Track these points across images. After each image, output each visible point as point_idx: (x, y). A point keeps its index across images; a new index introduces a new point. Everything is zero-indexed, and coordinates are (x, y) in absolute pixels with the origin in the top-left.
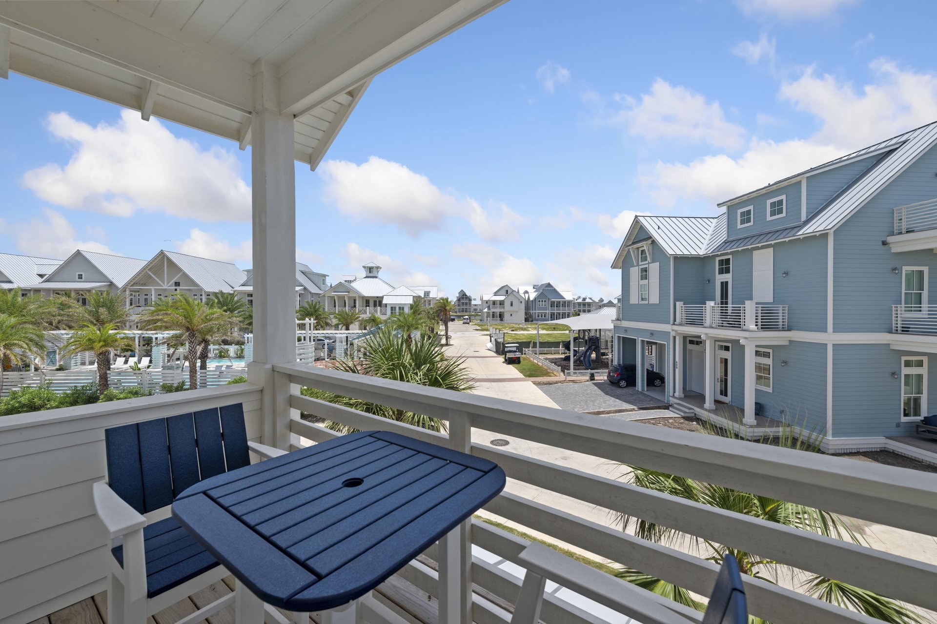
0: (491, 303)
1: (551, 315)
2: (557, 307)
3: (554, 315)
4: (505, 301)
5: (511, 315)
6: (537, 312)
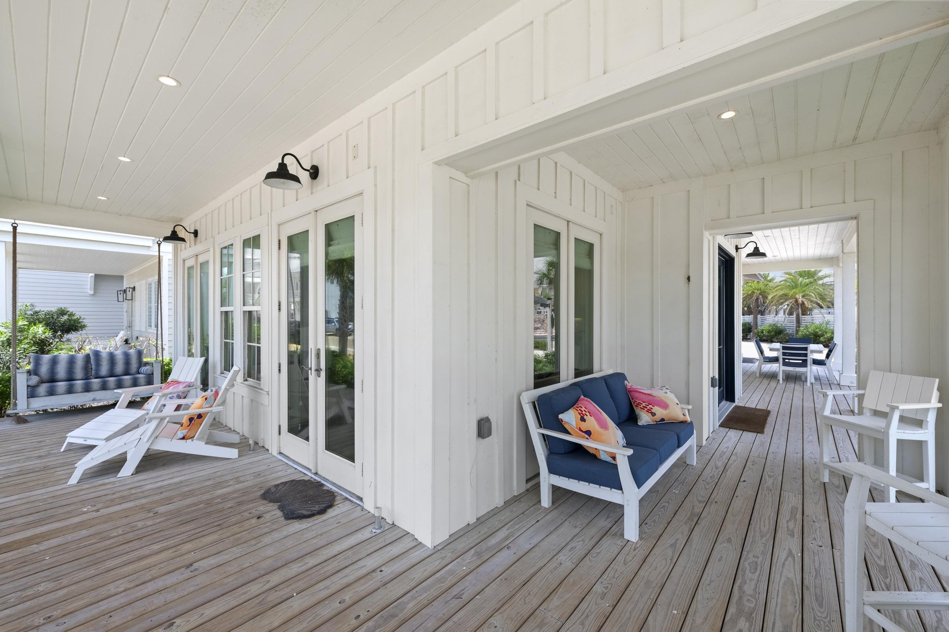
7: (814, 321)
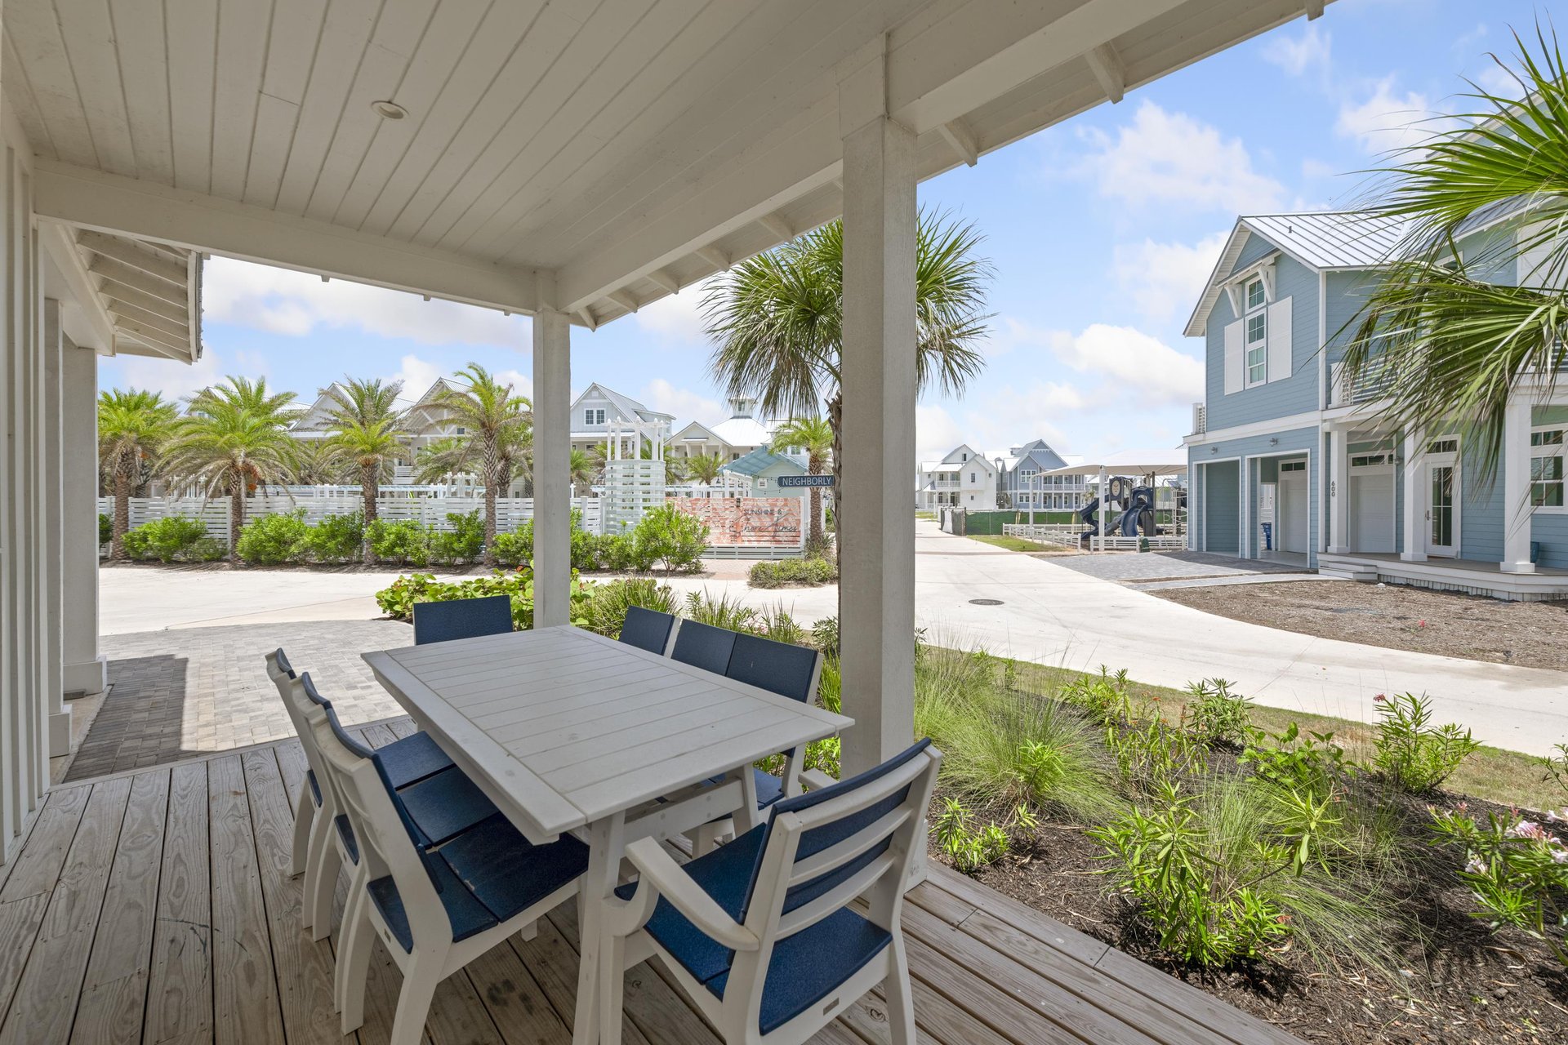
0: (937, 476)
1: (1045, 498)
2: (1056, 483)
3: (1050, 497)
4: (961, 473)
5: (972, 498)
6: (1019, 491)
7: (273, 511)
